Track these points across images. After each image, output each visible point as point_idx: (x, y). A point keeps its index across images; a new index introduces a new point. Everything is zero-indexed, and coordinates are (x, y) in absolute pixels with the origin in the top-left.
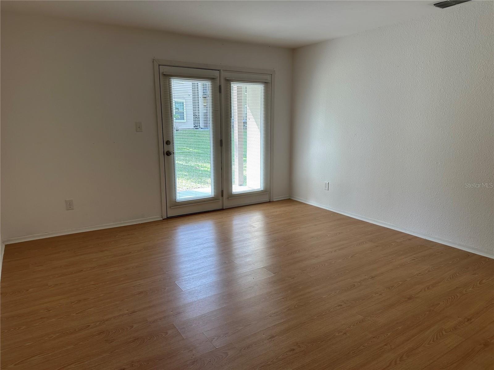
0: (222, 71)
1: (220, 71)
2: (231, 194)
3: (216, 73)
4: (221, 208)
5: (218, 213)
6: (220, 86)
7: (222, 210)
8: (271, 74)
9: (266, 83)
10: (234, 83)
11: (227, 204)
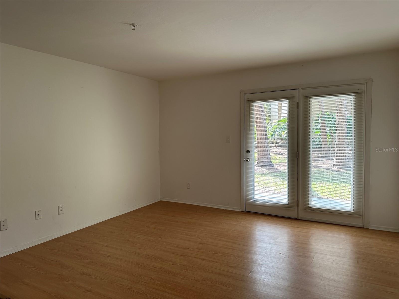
0: (300, 89)
1: (299, 90)
2: (309, 206)
3: (295, 93)
4: (296, 217)
5: (293, 221)
6: (298, 103)
7: (297, 219)
8: (366, 83)
9: (358, 93)
10: (314, 98)
11: (302, 215)
